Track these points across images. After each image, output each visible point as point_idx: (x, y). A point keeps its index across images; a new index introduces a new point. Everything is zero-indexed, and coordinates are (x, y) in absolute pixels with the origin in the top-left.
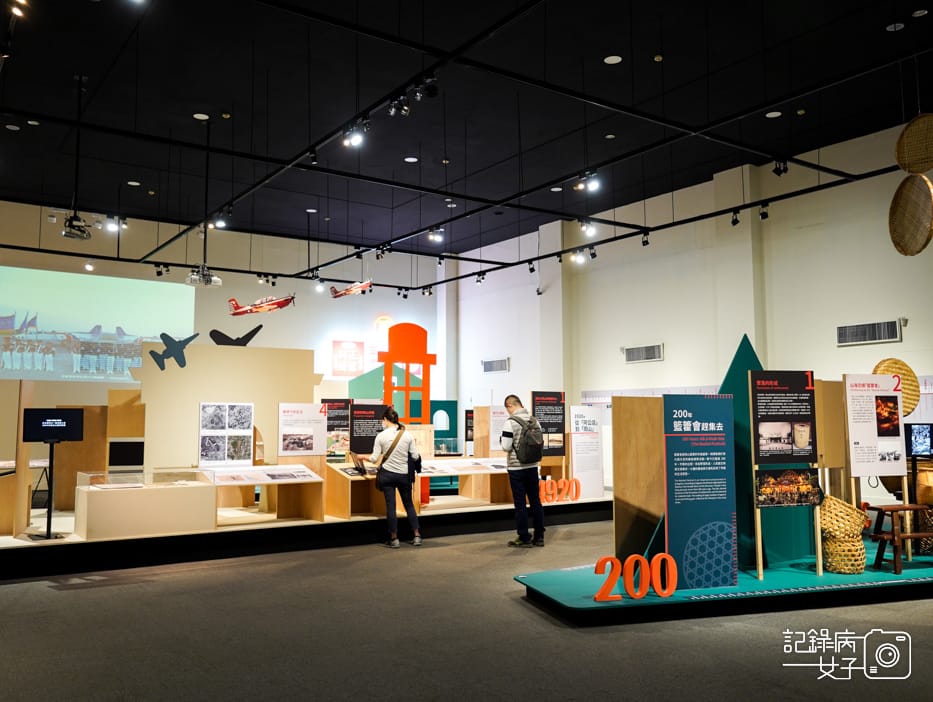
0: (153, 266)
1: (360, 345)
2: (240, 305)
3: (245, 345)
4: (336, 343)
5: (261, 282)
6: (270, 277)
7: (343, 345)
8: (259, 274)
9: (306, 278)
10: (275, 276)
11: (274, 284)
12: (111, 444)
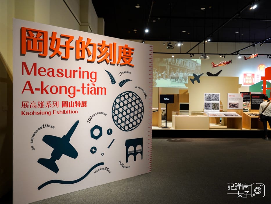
0: (189, 55)
1: (253, 75)
2: (215, 64)
3: (217, 76)
4: (245, 75)
5: (221, 57)
6: (223, 55)
7: (247, 75)
8: (220, 55)
9: (235, 54)
10: (225, 55)
11: (225, 57)
12: (180, 104)
